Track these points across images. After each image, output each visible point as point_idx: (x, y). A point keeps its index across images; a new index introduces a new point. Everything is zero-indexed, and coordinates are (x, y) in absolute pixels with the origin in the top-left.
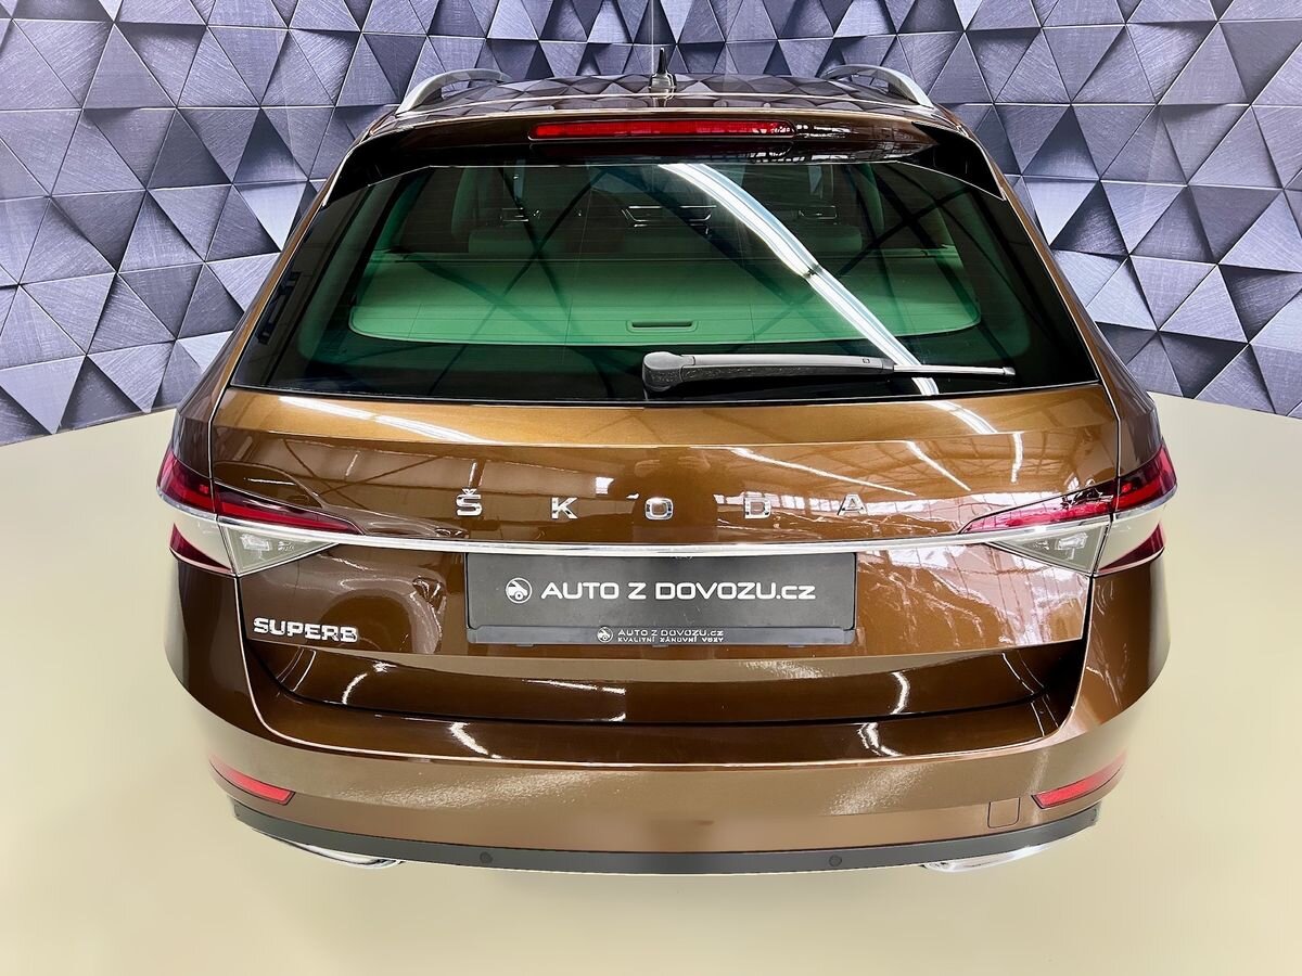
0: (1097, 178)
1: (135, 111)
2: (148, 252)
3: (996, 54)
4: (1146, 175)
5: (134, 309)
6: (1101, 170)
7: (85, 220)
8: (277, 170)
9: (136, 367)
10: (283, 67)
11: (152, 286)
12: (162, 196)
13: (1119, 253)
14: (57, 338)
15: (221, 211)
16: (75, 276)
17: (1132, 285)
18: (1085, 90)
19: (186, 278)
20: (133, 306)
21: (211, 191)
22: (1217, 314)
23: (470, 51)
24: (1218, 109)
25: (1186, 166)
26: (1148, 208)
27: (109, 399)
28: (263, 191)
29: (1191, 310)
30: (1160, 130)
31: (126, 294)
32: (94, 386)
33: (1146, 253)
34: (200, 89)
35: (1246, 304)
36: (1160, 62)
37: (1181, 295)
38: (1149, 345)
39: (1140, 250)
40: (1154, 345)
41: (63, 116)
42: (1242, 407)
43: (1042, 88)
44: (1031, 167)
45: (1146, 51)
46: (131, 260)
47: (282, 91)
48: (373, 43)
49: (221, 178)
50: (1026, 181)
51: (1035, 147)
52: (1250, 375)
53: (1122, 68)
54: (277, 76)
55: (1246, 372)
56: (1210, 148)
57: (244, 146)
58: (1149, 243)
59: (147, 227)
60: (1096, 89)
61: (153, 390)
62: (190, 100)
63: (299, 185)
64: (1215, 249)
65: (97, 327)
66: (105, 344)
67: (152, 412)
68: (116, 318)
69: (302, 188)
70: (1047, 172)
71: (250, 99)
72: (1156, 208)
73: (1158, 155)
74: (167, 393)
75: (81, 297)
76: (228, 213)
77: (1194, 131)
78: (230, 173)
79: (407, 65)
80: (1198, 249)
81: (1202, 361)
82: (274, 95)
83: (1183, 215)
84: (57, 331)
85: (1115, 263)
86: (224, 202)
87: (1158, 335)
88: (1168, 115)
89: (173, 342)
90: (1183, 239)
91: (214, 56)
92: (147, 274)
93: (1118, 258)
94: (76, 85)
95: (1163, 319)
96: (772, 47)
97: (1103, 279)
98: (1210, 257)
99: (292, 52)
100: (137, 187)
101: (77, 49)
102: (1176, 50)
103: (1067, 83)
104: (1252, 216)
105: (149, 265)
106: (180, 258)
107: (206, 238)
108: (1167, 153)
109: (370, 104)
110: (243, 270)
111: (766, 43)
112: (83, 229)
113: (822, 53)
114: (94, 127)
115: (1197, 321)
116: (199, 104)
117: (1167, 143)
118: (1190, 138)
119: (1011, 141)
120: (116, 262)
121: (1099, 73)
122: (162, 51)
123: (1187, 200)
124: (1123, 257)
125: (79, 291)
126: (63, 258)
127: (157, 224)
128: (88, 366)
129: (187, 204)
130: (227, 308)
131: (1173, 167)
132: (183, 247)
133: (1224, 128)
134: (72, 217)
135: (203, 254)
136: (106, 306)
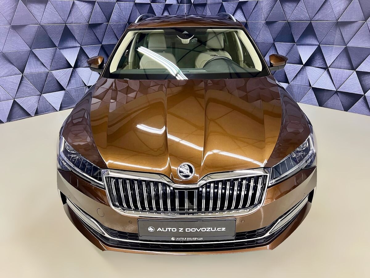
0: (318, 44)
1: (27, 26)
2: (32, 68)
3: (288, 6)
4: (333, 43)
5: (28, 86)
6: (320, 42)
7: (12, 58)
8: (71, 43)
9: (29, 103)
10: (72, 12)
11: (34, 79)
12: (36, 51)
13: (325, 67)
14: (5, 94)
15: (54, 56)
16: (10, 76)
17: (329, 77)
18: (315, 17)
19: (44, 76)
20: (28, 84)
21: (51, 50)
22: (355, 86)
23: (130, 6)
24: (356, 23)
25: (346, 41)
26: (334, 53)
27: (21, 112)
28: (67, 49)
29: (347, 84)
30: (338, 29)
31: (26, 81)
32: (16, 109)
33: (333, 67)
34: (47, 19)
35: (363, 83)
36: (338, 8)
37: (344, 80)
38: (334, 95)
39: (332, 66)
40: (335, 95)
41: (5, 28)
42: (362, 114)
43: (302, 16)
44: (298, 41)
45: (334, 5)
46: (27, 70)
47: (72, 19)
48: (100, 4)
49: (54, 46)
50: (297, 45)
51: (300, 34)
52: (365, 105)
53: (327, 11)
54: (70, 15)
55: (363, 103)
56: (353, 35)
57: (61, 36)
58: (334, 64)
59: (32, 60)
60: (318, 17)
61: (34, 110)
62: (44, 22)
63: (78, 48)
64: (354, 66)
65: (17, 91)
66: (20, 96)
67: (35, 116)
68: (23, 88)
69: (79, 48)
70: (303, 42)
71: (62, 22)
72: (336, 53)
73: (337, 37)
74: (39, 110)
75: (12, 82)
76: (56, 56)
77: (348, 30)
78: (57, 44)
79: (110, 11)
80: (349, 66)
81: (350, 100)
82: (70, 20)
83: (345, 55)
84: (5, 92)
85: (324, 70)
86: (55, 53)
87: (337, 92)
88: (340, 24)
89: (41, 95)
90: (344, 62)
91: (51, 9)
92: (32, 75)
93: (325, 69)
94: (9, 18)
95: (338, 87)
96: (221, 5)
97: (320, 75)
98: (353, 68)
99: (75, 7)
100: (28, 49)
101: (9, 7)
102: (343, 5)
103: (310, 15)
104: (366, 56)
105: (32, 72)
106: (42, 70)
107: (50, 64)
108: (340, 36)
109: (99, 23)
110: (61, 73)
111: (219, 3)
112: (12, 62)
113: (235, 6)
114: (15, 31)
115: (349, 88)
116: (47, 23)
117: (340, 33)
118: (347, 32)
119: (293, 33)
120: (22, 71)
121: (319, 12)
122: (35, 7)
123: (346, 51)
124: (326, 68)
125: (11, 80)
126: (6, 70)
127: (35, 60)
128: (15, 103)
129: (44, 54)
130: (57, 85)
131: (342, 41)
132: (42, 67)
133: (357, 28)
134: (8, 58)
135: (49, 69)
136: (20, 85)
